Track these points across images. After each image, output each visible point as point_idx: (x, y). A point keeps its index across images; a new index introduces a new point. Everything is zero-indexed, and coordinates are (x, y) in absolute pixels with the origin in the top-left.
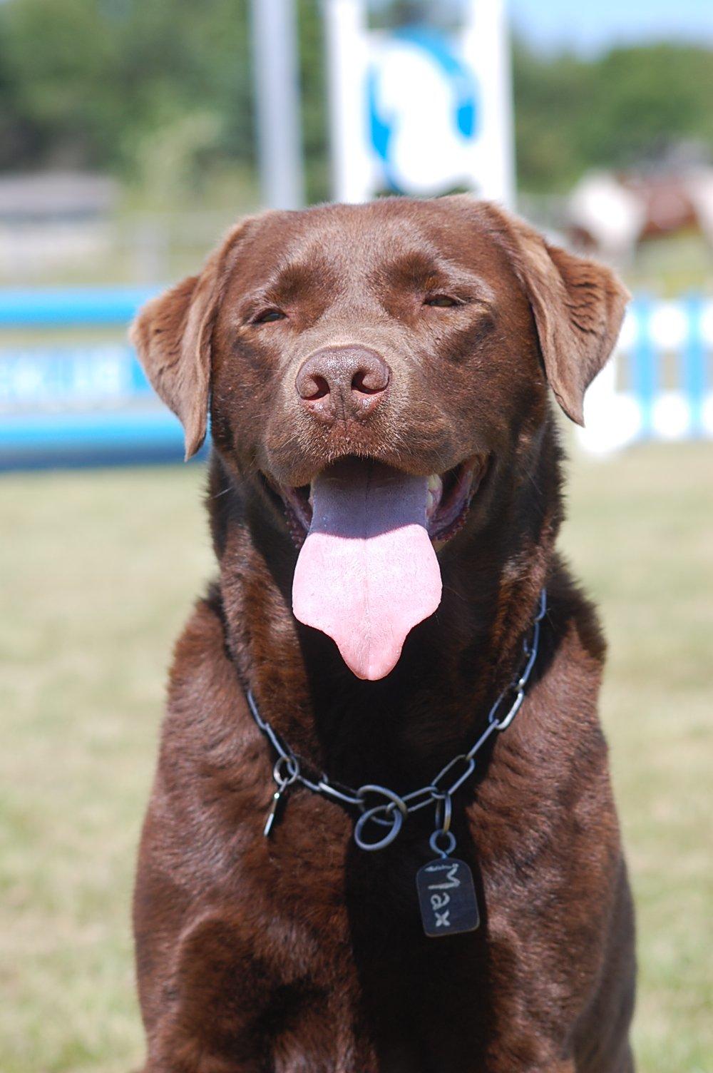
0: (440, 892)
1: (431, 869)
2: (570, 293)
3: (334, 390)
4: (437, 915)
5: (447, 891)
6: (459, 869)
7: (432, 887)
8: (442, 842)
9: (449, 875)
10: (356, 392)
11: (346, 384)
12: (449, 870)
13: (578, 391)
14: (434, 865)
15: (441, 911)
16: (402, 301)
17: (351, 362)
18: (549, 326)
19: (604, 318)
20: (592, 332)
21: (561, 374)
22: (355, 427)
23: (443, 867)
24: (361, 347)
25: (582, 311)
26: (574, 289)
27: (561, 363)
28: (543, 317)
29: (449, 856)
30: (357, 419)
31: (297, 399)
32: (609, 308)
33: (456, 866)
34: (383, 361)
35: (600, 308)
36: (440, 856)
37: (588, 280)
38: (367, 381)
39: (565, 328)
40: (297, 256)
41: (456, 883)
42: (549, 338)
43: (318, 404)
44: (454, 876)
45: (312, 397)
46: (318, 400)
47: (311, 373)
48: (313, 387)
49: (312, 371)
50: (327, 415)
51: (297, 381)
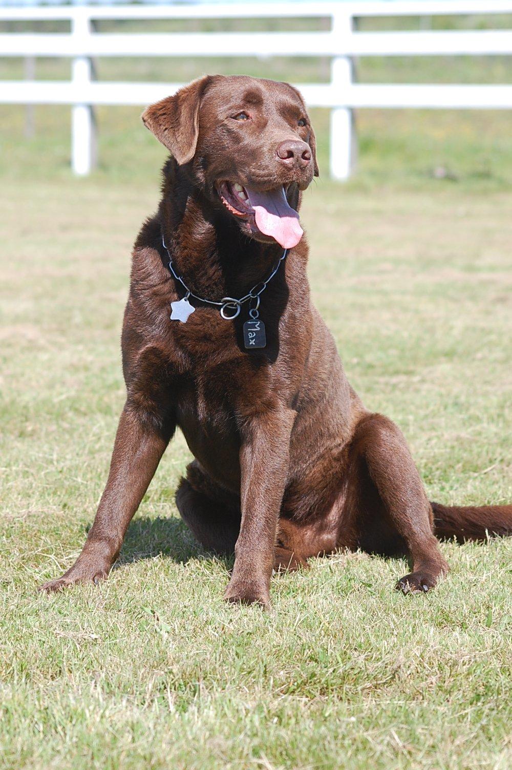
0: (252, 332)
1: (249, 323)
4: (250, 340)
5: (255, 332)
7: (249, 330)
8: (254, 314)
9: (256, 326)
11: (300, 155)
12: (256, 324)
14: (251, 321)
15: (252, 339)
17: (303, 147)
29: (256, 319)
33: (259, 323)
36: (253, 318)
41: (259, 329)
43: (287, 161)
44: (258, 326)
45: (285, 158)
46: (287, 159)
47: (287, 149)
48: (286, 155)
49: (288, 149)
50: (291, 166)
51: (278, 151)
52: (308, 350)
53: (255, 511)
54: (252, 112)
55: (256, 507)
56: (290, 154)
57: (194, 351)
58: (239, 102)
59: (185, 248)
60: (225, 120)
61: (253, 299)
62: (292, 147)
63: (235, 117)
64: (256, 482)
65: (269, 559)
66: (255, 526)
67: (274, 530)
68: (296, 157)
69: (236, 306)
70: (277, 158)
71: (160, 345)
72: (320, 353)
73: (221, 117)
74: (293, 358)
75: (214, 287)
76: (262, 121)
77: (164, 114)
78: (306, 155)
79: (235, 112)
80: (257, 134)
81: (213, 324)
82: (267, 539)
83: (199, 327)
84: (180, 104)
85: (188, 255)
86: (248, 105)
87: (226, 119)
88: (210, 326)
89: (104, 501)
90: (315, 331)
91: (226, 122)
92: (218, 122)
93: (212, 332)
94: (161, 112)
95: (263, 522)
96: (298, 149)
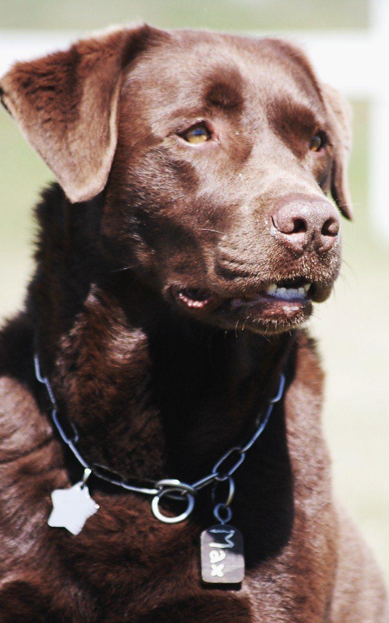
0: (219, 549)
4: (213, 566)
6: (235, 534)
8: (223, 513)
9: (227, 538)
12: (227, 534)
14: (217, 528)
15: (218, 563)
23: (223, 531)
29: (227, 523)
33: (232, 532)
36: (219, 523)
41: (230, 545)
44: (231, 539)
45: (290, 233)
46: (294, 235)
47: (295, 216)
48: (291, 226)
49: (295, 214)
50: (299, 247)
51: (275, 218)
52: (330, 586)
54: (219, 125)
56: (300, 225)
57: (104, 584)
58: (195, 102)
59: (89, 377)
60: (166, 139)
61: (220, 483)
62: (303, 210)
63: (185, 135)
68: (311, 231)
69: (185, 495)
70: (274, 231)
71: (33, 577)
72: (354, 594)
73: (158, 130)
74: (301, 600)
75: (144, 452)
76: (241, 147)
77: (51, 88)
78: (331, 227)
79: (185, 123)
80: (232, 174)
81: (143, 529)
83: (114, 538)
84: (80, 73)
85: (94, 393)
86: (213, 109)
87: (168, 136)
88: (135, 533)
90: (343, 547)
91: (166, 144)
92: (151, 140)
93: (140, 546)
94: (42, 82)
96: (315, 216)
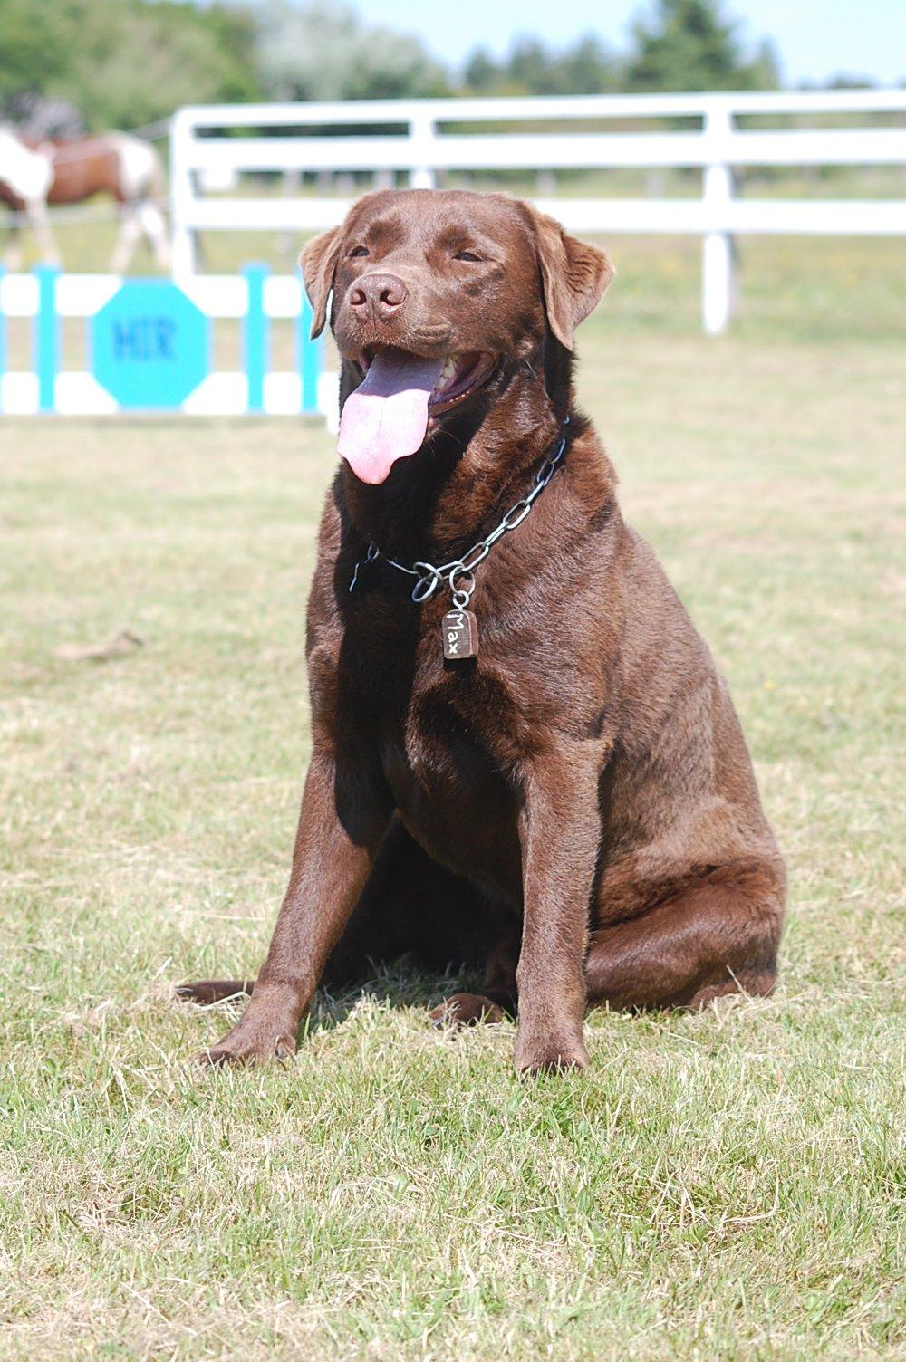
0: (452, 631)
1: (449, 616)
2: (570, 266)
3: (369, 301)
4: (451, 646)
5: (457, 631)
7: (449, 628)
8: (460, 599)
9: (458, 621)
10: (383, 303)
13: (569, 328)
14: (452, 614)
16: (439, 254)
17: (382, 285)
18: (550, 283)
19: (592, 284)
20: (581, 292)
21: (557, 315)
22: (380, 325)
24: (392, 276)
25: (577, 278)
26: (573, 264)
27: (557, 307)
28: (547, 277)
30: (382, 320)
31: (348, 304)
32: (598, 278)
34: (403, 286)
35: (591, 278)
37: (585, 260)
38: (389, 298)
39: (562, 286)
40: (384, 217)
41: (462, 626)
42: (550, 291)
43: (358, 308)
44: (461, 622)
45: (357, 303)
46: (360, 305)
47: (357, 288)
53: (540, 916)
55: (541, 909)
62: (365, 284)
64: (539, 869)
65: (573, 990)
66: (542, 941)
67: (579, 943)
82: (566, 960)
89: (284, 916)
95: (555, 932)
